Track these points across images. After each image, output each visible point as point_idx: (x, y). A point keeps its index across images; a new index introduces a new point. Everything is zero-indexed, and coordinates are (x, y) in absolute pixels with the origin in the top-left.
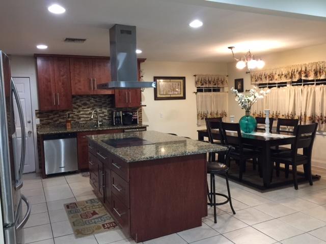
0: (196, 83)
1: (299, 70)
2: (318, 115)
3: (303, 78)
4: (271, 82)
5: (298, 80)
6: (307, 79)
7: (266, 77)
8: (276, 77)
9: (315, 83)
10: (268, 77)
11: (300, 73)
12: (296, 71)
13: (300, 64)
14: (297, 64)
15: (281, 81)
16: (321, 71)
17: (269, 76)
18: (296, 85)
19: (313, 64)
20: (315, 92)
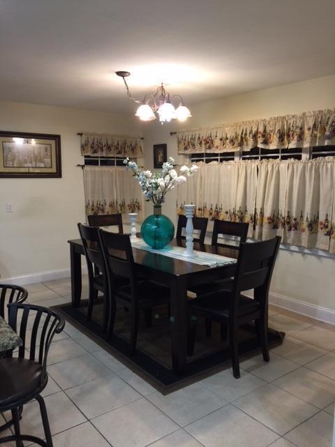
0: (83, 148)
1: (254, 130)
2: (283, 216)
3: (260, 146)
4: (208, 152)
5: (252, 150)
6: (267, 147)
7: (201, 143)
8: (217, 142)
9: (280, 155)
10: (203, 143)
11: (255, 137)
12: (248, 132)
13: (255, 118)
14: (250, 120)
15: (225, 151)
16: (291, 133)
17: (205, 140)
18: (248, 159)
19: (277, 119)
20: (278, 172)
